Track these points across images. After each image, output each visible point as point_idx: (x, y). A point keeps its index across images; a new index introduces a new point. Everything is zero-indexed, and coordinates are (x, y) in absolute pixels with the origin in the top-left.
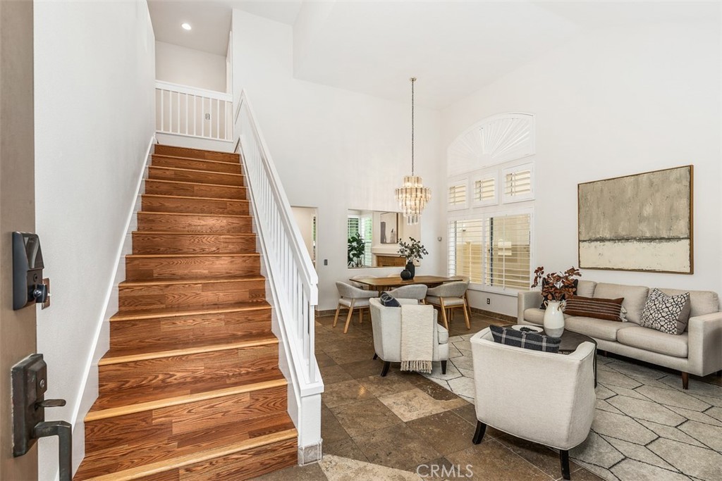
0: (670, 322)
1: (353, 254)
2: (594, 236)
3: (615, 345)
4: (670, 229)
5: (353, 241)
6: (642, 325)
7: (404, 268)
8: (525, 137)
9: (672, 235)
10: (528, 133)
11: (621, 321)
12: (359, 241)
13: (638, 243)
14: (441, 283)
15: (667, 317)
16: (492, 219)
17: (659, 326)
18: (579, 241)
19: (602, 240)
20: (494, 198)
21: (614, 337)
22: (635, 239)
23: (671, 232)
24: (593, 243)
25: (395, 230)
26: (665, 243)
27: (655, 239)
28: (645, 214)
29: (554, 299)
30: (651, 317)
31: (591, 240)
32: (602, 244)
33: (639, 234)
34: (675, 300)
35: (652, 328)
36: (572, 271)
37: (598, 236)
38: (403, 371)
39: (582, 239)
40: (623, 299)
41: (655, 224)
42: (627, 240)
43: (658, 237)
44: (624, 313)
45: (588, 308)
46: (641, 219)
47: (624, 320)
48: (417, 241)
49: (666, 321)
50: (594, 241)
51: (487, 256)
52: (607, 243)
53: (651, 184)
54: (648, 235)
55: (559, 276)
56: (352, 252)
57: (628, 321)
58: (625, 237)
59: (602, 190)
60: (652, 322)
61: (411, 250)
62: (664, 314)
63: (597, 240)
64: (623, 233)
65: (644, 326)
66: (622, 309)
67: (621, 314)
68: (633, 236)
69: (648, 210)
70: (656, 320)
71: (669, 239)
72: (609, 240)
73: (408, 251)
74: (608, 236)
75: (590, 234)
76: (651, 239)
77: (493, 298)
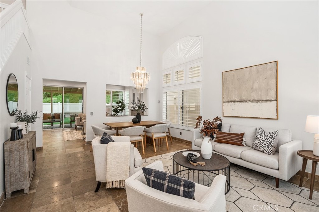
0: (269, 147)
1: (119, 110)
2: (230, 99)
3: (240, 160)
4: (267, 96)
5: (119, 103)
6: (254, 148)
7: (135, 117)
8: (198, 48)
9: (268, 98)
10: (199, 46)
11: (243, 146)
12: (122, 103)
13: (251, 103)
14: (155, 125)
15: (267, 145)
16: (183, 91)
17: (263, 150)
18: (223, 102)
19: (234, 101)
20: (184, 80)
21: (239, 156)
22: (250, 101)
23: (267, 97)
24: (229, 103)
25: (139, 97)
26: (264, 103)
27: (260, 101)
28: (255, 87)
29: (206, 135)
30: (258, 144)
31: (229, 102)
32: (234, 103)
33: (251, 98)
34: (271, 135)
35: (259, 150)
36: (217, 119)
37: (232, 100)
38: (108, 188)
39: (224, 101)
40: (244, 133)
41: (260, 93)
42: (246, 101)
43: (261, 100)
44: (245, 141)
45: (226, 138)
46: (253, 90)
47: (245, 145)
48: (142, 102)
49: (267, 147)
50: (230, 102)
51: (180, 110)
52: (236, 103)
53: (258, 72)
54: (256, 99)
55: (209, 122)
56: (119, 109)
57: (247, 146)
58: (245, 100)
59: (234, 75)
60: (259, 147)
61: (139, 107)
62: (265, 143)
63: (231, 102)
64: (244, 98)
65: (255, 149)
66: (244, 139)
67: (243, 142)
68: (249, 99)
69: (256, 86)
70: (261, 146)
71: (266, 101)
72: (238, 101)
73: (138, 108)
74: (237, 99)
75: (228, 99)
76: (258, 101)
77: (183, 132)
